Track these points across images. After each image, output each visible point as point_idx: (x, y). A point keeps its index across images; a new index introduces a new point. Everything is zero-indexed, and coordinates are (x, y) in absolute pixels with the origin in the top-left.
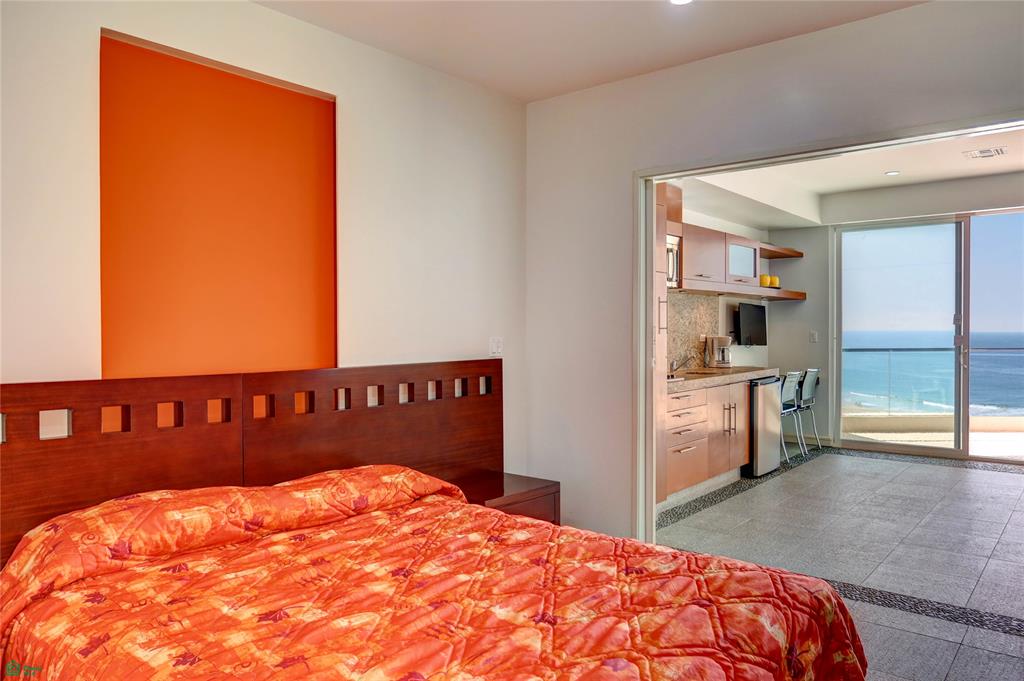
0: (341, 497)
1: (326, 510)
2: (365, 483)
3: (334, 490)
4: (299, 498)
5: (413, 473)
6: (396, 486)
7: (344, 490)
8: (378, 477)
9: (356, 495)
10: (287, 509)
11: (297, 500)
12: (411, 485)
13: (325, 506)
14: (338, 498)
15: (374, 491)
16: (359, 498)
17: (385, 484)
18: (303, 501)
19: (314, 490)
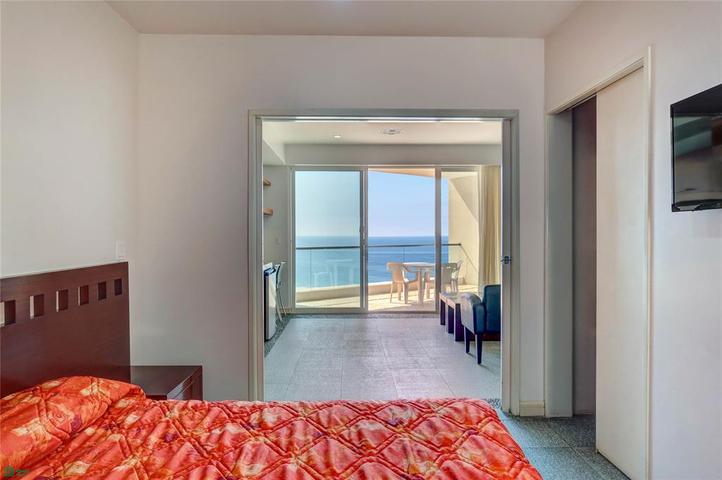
0: (60, 422)
1: (49, 441)
2: (71, 401)
3: (50, 416)
4: (23, 436)
5: (102, 381)
6: (97, 397)
7: (60, 414)
8: (77, 392)
9: (72, 416)
10: (15, 452)
11: (22, 437)
12: (108, 393)
13: (49, 437)
14: (59, 425)
15: (84, 408)
16: (75, 419)
17: (87, 397)
18: (28, 437)
19: (32, 421)
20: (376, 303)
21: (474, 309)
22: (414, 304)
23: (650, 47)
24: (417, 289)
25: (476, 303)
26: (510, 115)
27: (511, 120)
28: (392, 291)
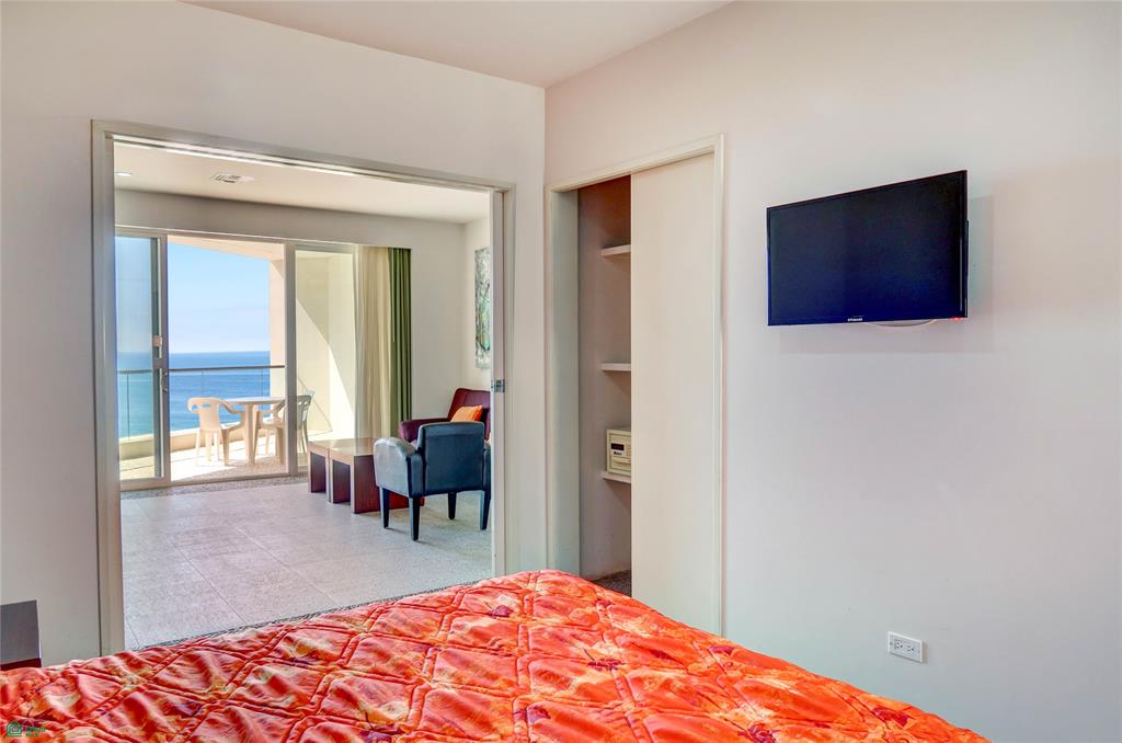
20: (184, 466)
21: (408, 460)
22: (240, 465)
23: (722, 136)
24: (242, 439)
25: (410, 452)
26: (506, 187)
27: (503, 193)
28: (197, 445)
